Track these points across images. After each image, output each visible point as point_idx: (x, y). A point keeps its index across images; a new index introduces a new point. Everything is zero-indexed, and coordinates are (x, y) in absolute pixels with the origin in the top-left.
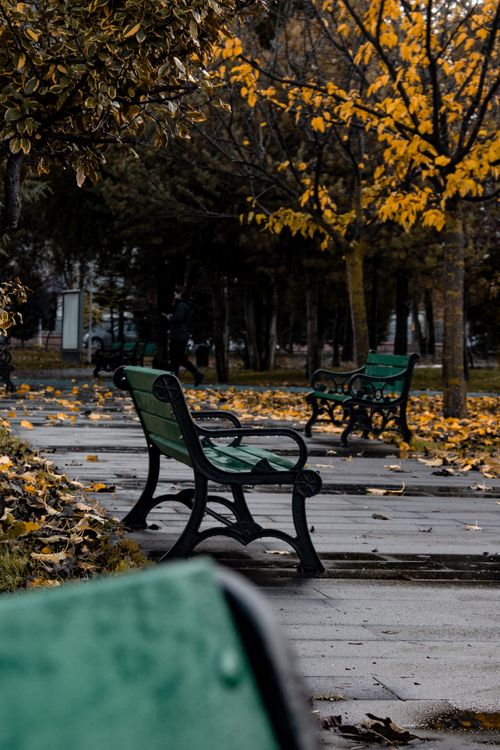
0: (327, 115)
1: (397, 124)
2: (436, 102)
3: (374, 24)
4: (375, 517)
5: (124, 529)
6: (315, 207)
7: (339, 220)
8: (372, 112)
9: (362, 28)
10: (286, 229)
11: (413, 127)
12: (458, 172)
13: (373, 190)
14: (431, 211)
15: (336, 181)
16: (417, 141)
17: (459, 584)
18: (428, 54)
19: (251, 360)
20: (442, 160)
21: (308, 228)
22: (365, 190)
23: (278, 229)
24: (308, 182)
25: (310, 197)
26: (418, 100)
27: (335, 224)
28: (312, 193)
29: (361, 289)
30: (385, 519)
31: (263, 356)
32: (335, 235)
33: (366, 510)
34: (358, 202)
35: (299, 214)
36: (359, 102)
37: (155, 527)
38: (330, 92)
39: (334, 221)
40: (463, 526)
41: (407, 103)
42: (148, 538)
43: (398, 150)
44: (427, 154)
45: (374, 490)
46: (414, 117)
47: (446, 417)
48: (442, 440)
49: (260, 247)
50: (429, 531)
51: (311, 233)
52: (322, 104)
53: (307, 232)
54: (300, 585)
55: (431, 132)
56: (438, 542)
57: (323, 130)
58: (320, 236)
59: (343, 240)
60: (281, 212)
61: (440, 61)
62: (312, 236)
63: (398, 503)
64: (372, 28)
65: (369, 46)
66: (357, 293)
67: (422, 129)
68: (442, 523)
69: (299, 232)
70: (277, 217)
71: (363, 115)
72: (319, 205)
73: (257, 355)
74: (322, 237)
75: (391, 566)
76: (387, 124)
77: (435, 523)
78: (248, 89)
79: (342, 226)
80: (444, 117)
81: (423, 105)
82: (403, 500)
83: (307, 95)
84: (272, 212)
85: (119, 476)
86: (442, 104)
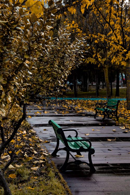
0: (98, 39)
1: (114, 42)
2: (123, 37)
3: (109, 20)
4: (109, 150)
5: (52, 157)
6: (96, 58)
7: (102, 60)
8: (109, 40)
9: (106, 20)
10: (90, 62)
11: (118, 43)
12: (129, 53)
13: (110, 53)
14: (123, 62)
15: (101, 50)
16: (119, 46)
17: (125, 175)
18: (121, 27)
19: (83, 89)
20: (125, 50)
21: (95, 62)
22: (108, 53)
23: (88, 62)
24: (95, 52)
25: (95, 55)
26: (119, 37)
27: (101, 61)
28: (96, 55)
29: (108, 76)
30: (111, 150)
31: (86, 88)
32: (101, 64)
33: (107, 147)
34: (107, 56)
35: (93, 59)
36: (105, 37)
37: (58, 156)
38: (99, 35)
39: (101, 60)
40: (128, 152)
41: (117, 37)
42: (57, 160)
43: (115, 48)
44: (122, 48)
45: (109, 140)
46: (118, 41)
47: (127, 110)
48: (126, 118)
49: (84, 65)
50: (120, 155)
51: (96, 63)
52: (97, 37)
53: (95, 63)
54: (90, 177)
55: (122, 44)
56: (122, 159)
57: (97, 43)
58: (98, 64)
59: (103, 65)
60: (89, 58)
61: (124, 28)
62: (96, 64)
63: (114, 144)
64: (108, 20)
65: (107, 24)
66: (107, 77)
67: (120, 43)
68: (123, 151)
69: (93, 63)
70: (88, 60)
71: (107, 40)
72: (97, 57)
73: (84, 87)
74: (99, 64)
75: (111, 168)
76: (112, 42)
77: (122, 151)
78: (80, 34)
79: (103, 62)
80: (125, 40)
81: (120, 38)
82: (115, 143)
83: (93, 35)
84: (86, 58)
85: (51, 137)
86: (125, 37)
